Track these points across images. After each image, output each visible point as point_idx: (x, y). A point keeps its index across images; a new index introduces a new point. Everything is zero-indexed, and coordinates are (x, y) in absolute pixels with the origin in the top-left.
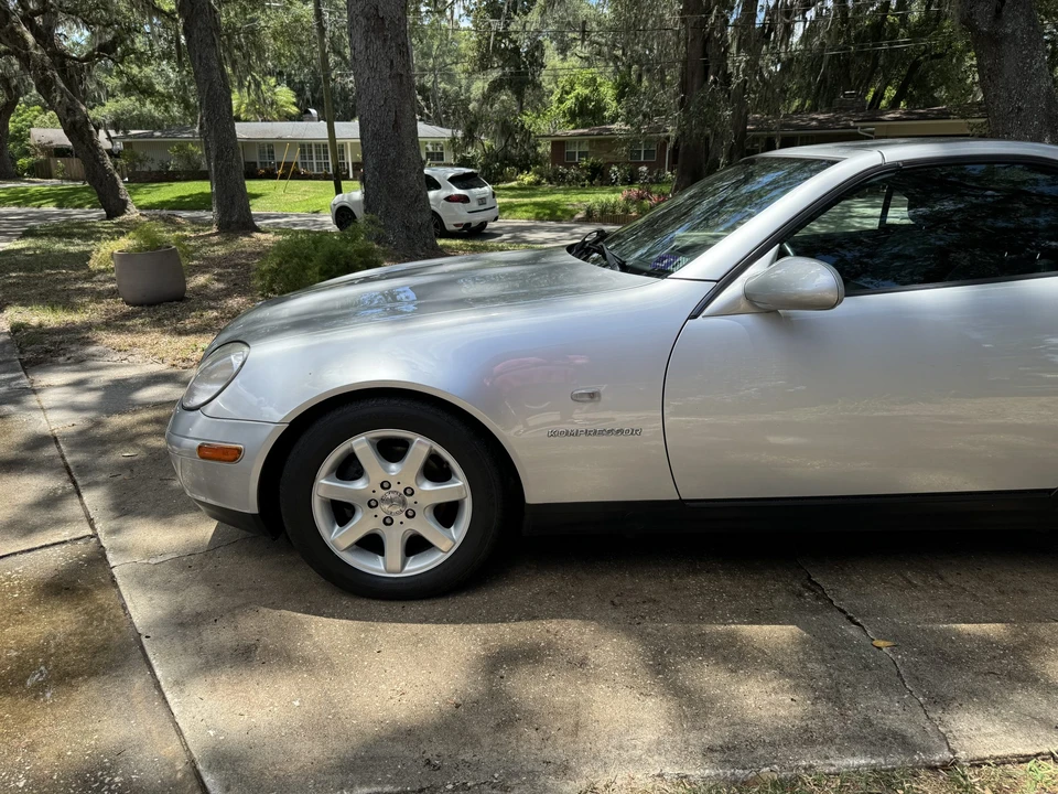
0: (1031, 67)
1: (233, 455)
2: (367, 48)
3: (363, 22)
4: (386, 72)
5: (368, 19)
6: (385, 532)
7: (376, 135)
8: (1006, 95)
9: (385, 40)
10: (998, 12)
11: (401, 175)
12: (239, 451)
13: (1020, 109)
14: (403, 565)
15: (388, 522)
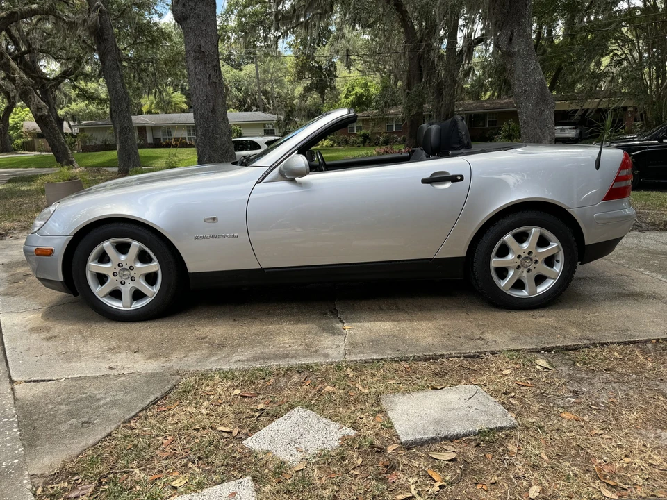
0: (529, 69)
1: (50, 252)
2: (195, 68)
3: (193, 54)
4: (207, 81)
5: (195, 52)
6: (122, 288)
7: (202, 116)
8: (518, 83)
9: (205, 64)
10: (511, 40)
11: (217, 138)
12: (52, 250)
13: (525, 90)
14: (131, 305)
15: (123, 283)
